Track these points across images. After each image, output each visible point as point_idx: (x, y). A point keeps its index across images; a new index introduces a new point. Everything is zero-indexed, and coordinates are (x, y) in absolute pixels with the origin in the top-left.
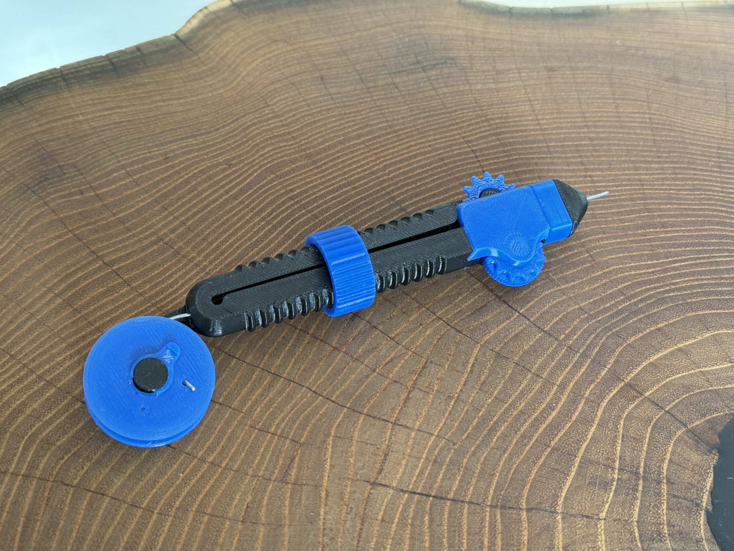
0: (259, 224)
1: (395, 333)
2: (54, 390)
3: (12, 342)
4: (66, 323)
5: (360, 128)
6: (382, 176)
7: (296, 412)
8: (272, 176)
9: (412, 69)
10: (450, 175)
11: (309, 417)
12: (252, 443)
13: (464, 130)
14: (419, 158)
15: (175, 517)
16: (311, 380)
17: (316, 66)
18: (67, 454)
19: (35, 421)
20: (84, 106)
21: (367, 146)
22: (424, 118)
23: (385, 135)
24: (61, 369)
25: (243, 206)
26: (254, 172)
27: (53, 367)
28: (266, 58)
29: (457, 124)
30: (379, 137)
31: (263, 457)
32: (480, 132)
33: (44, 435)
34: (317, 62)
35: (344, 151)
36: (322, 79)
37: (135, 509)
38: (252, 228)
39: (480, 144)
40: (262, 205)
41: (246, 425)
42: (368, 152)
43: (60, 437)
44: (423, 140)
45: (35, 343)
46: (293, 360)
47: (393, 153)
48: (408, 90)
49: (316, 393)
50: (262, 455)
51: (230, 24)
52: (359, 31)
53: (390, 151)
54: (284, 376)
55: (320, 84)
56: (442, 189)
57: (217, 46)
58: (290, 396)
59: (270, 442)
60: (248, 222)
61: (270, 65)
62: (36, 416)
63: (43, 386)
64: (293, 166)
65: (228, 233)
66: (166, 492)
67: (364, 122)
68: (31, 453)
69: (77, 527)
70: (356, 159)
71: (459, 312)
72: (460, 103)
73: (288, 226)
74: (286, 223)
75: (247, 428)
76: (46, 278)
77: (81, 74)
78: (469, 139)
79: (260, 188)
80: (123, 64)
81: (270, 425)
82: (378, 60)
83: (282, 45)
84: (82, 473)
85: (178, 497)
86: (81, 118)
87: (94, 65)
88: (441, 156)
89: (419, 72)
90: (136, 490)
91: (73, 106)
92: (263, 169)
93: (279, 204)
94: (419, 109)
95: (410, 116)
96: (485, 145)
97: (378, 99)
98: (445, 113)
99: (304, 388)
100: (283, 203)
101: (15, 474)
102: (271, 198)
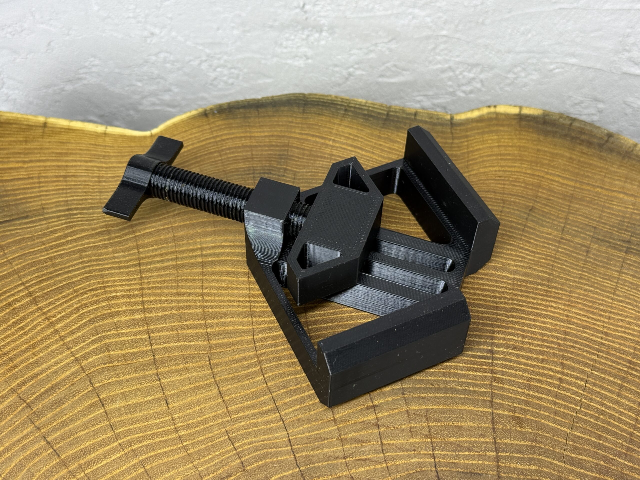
1: (389, 442)
2: (143, 316)
3: (150, 269)
4: (189, 277)
5: (523, 267)
6: (502, 315)
7: (264, 445)
9: (617, 244)
10: (560, 350)
11: (268, 455)
12: (216, 443)
13: (611, 321)
14: (548, 320)
15: (125, 454)
16: (295, 430)
17: (537, 197)
18: (109, 364)
19: (114, 328)
20: (341, 135)
21: (513, 284)
22: (585, 290)
23: (538, 284)
24: (159, 305)
27: (155, 301)
28: (503, 169)
29: (610, 312)
30: (531, 283)
31: (213, 459)
32: (625, 333)
33: (110, 341)
34: (540, 194)
35: (491, 276)
36: (530, 210)
37: (110, 429)
39: (614, 342)
41: (224, 428)
42: (510, 289)
43: (117, 349)
44: (566, 308)
45: (161, 278)
46: (299, 406)
47: (529, 302)
48: (595, 260)
49: (290, 442)
50: (214, 457)
51: (501, 128)
52: (602, 188)
53: (529, 300)
54: (282, 413)
55: (525, 213)
56: (541, 357)
57: (475, 141)
58: (271, 431)
59: (227, 452)
61: (500, 177)
62: (117, 326)
63: (139, 310)
66: (137, 434)
67: (531, 263)
68: (93, 347)
69: (71, 414)
70: (495, 288)
71: (454, 463)
72: (632, 297)
75: (223, 430)
76: (207, 240)
77: (360, 111)
78: (609, 331)
80: (396, 119)
81: (239, 440)
82: (595, 220)
83: (525, 166)
84: (106, 382)
85: (140, 443)
86: (331, 143)
87: (375, 110)
88: (568, 330)
89: (620, 251)
90: (122, 418)
91: (334, 131)
94: (588, 280)
95: (576, 281)
96: (618, 346)
97: (561, 253)
98: (609, 297)
99: (286, 432)
101: (72, 354)
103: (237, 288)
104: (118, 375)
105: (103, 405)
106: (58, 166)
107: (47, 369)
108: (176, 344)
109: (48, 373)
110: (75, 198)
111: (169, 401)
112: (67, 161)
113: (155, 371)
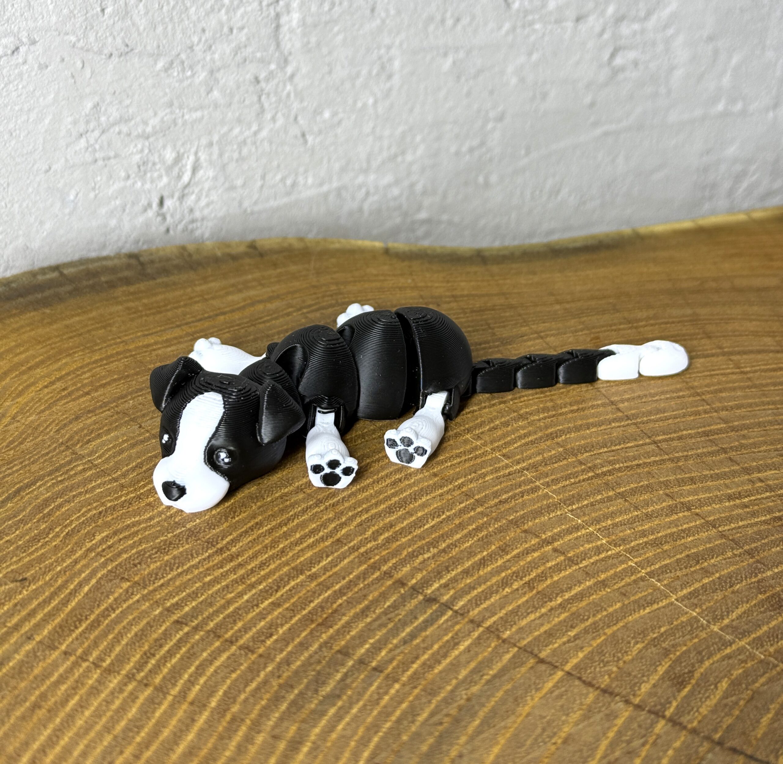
0: (121, 691)
8: (126, 585)
25: (73, 658)
26: (80, 585)
38: (108, 702)
40: (118, 649)
60: (94, 691)
64: (166, 558)
65: (51, 726)
73: (191, 682)
74: (186, 676)
79: (105, 614)
92: (99, 575)
93: (156, 640)
100: (166, 635)
102: (135, 629)
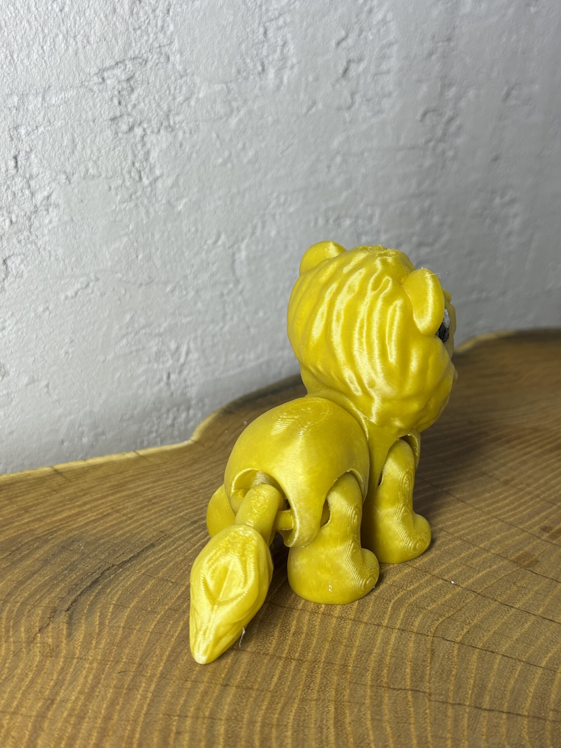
19: (398, 589)
33: (412, 600)
37: (533, 667)
43: (429, 603)
62: (399, 586)
68: (403, 613)
69: (473, 675)
84: (462, 633)
90: (529, 652)
101: (390, 628)
103: (466, 513)
104: (465, 621)
105: (492, 652)
106: (128, 496)
107: (383, 652)
108: (480, 574)
109: (389, 654)
110: (186, 511)
111: (551, 618)
112: (130, 489)
113: (497, 603)
